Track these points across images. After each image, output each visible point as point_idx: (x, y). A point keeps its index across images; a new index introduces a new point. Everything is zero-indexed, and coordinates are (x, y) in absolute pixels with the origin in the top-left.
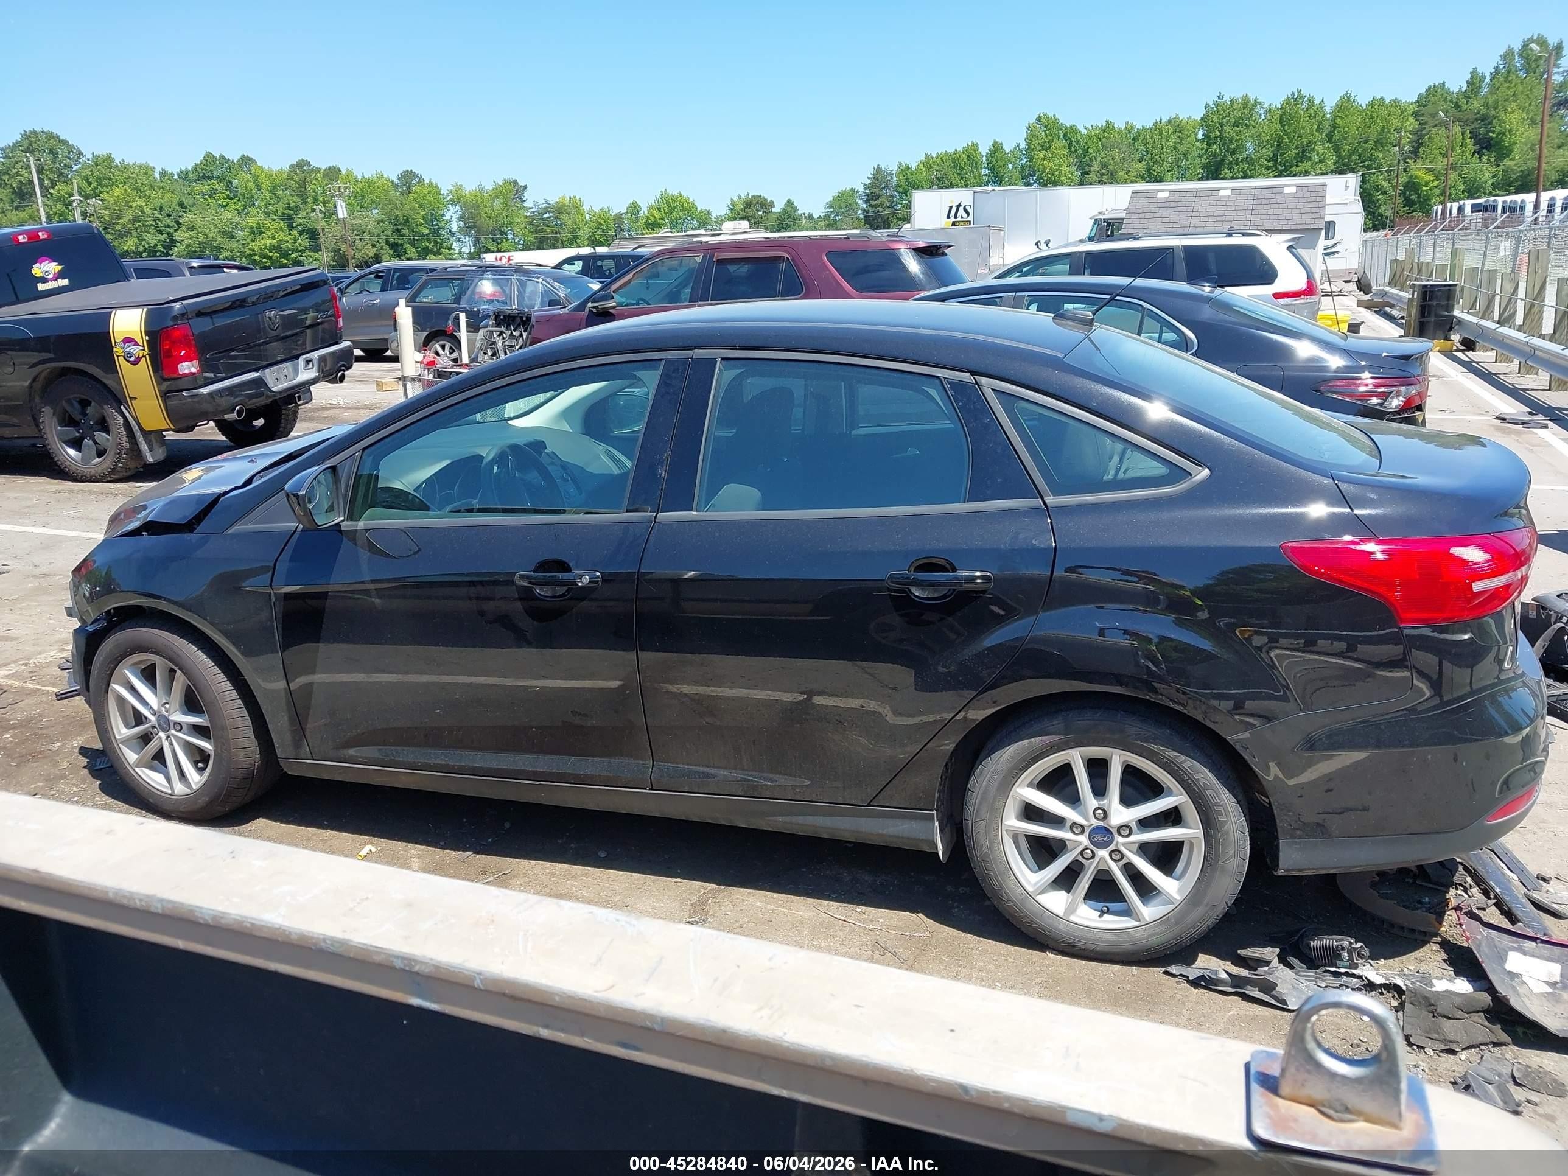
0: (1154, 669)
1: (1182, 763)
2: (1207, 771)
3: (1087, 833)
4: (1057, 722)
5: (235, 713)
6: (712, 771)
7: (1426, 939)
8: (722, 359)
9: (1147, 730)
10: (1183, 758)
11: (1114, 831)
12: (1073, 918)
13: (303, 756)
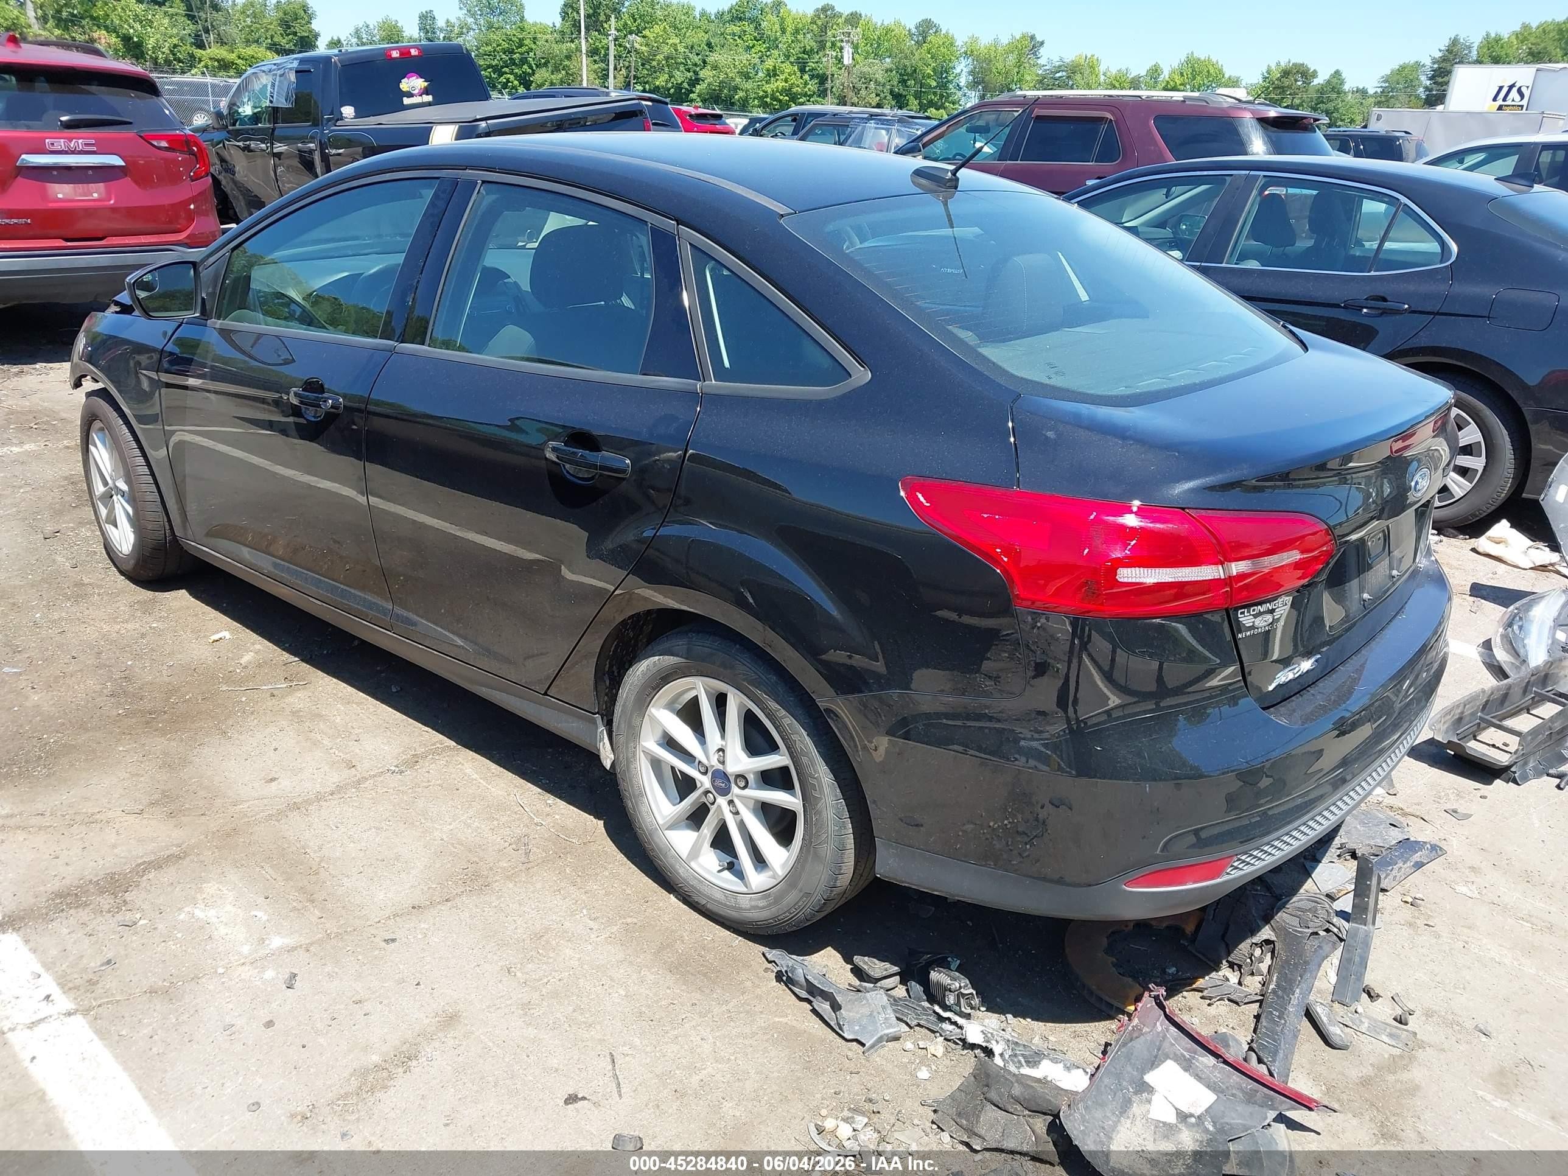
0: (751, 601)
1: (782, 718)
2: (805, 733)
3: (710, 774)
4: (681, 643)
5: (144, 487)
6: (415, 618)
7: (1112, 1013)
8: (483, 182)
9: (755, 673)
10: (783, 712)
11: (732, 779)
12: (693, 864)
13: (189, 538)
